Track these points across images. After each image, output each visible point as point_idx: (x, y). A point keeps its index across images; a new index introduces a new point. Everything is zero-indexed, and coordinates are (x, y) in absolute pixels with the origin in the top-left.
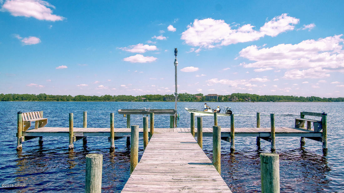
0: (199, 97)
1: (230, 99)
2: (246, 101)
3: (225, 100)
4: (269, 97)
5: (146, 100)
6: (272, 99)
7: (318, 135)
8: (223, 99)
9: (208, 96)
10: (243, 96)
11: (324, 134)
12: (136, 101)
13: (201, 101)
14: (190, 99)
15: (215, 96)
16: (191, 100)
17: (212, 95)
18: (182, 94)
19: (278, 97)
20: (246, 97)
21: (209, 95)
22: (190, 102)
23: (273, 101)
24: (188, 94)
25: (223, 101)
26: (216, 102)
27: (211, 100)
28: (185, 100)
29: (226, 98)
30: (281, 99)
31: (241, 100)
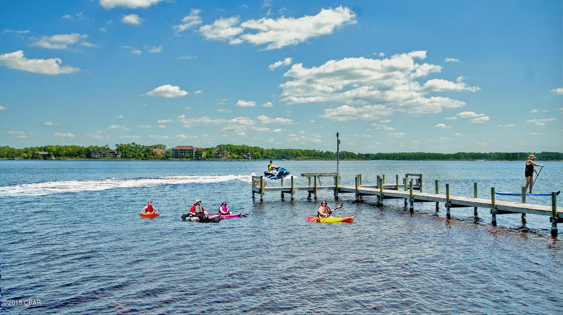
0: (159, 152)
1: (217, 154)
2: (245, 158)
3: (207, 157)
4: (280, 151)
5: (49, 156)
6: (285, 156)
7: (418, 187)
8: (204, 154)
9: (177, 150)
10: (238, 150)
11: (421, 186)
12: (27, 158)
13: (163, 159)
14: (143, 155)
15: (190, 150)
16: (145, 156)
17: (184, 148)
18: (125, 145)
19: (294, 152)
20: (243, 151)
21: (178, 147)
22: (142, 159)
23: (288, 159)
24: (136, 145)
25: (204, 159)
26: (192, 160)
27: (183, 157)
28: (133, 157)
29: (210, 153)
30: (299, 156)
31: (236, 156)
